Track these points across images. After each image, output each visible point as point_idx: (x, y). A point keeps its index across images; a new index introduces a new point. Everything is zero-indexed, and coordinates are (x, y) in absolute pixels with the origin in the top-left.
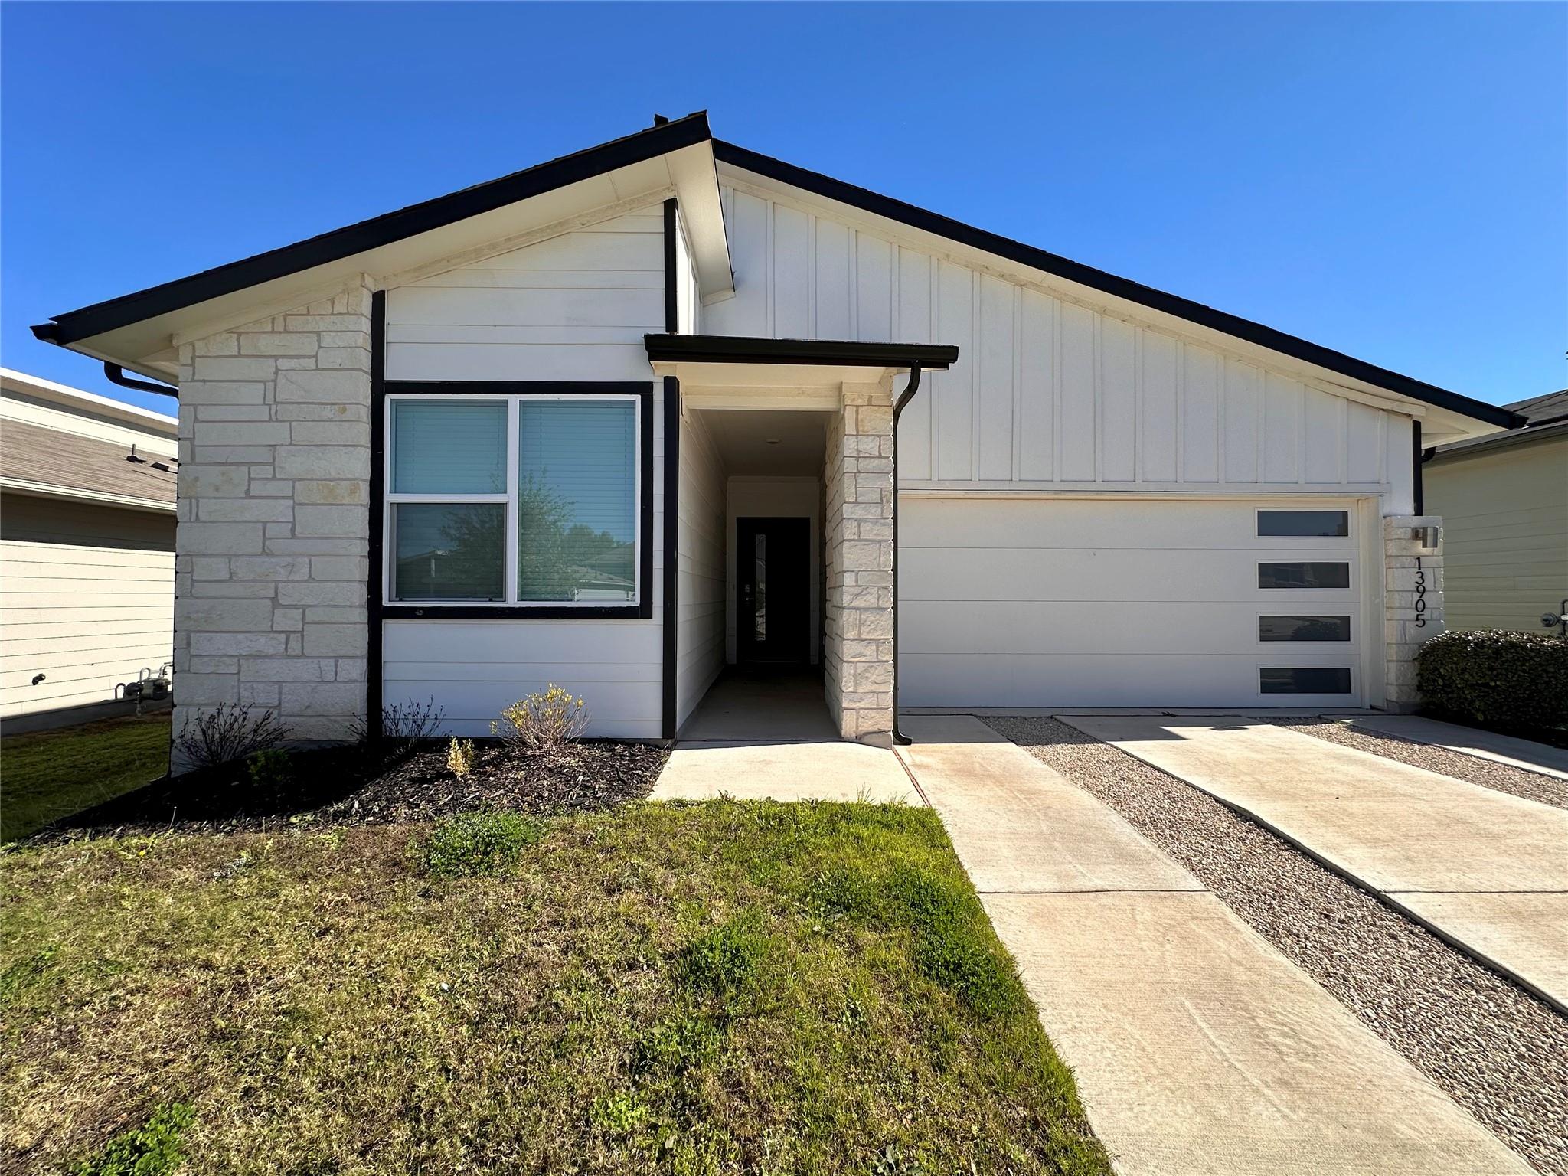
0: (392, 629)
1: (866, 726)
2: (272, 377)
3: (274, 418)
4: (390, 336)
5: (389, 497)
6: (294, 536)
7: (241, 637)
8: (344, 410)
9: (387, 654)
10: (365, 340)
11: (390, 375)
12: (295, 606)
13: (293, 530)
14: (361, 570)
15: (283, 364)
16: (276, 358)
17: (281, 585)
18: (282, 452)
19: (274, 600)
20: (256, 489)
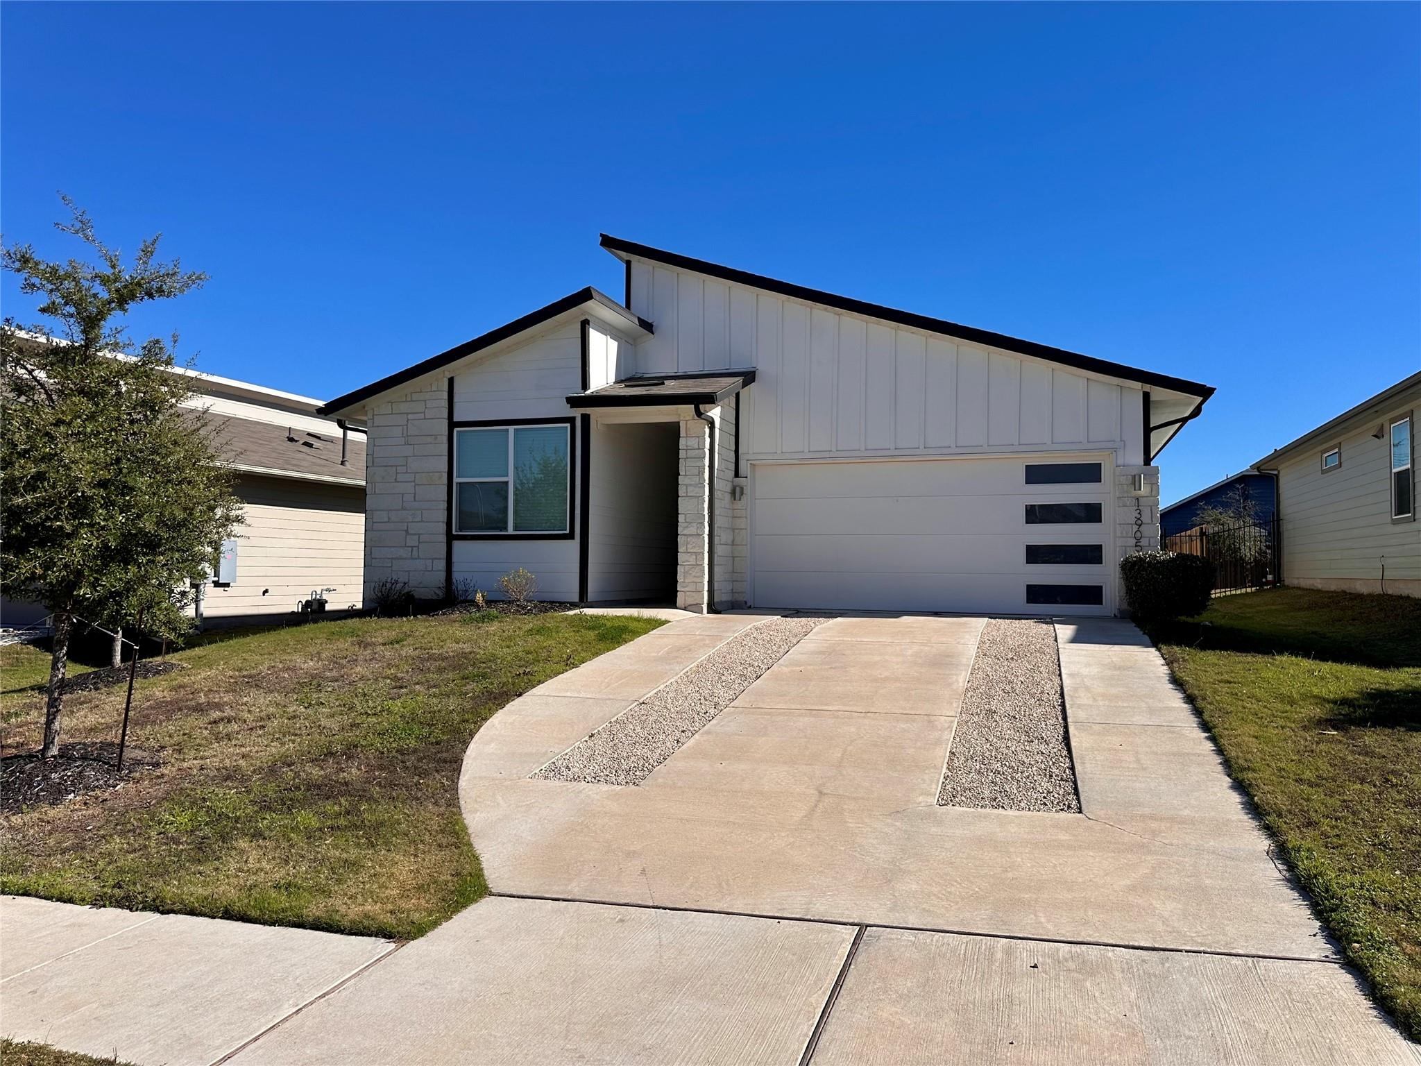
0: (457, 545)
1: (693, 601)
2: (406, 423)
3: (407, 443)
4: (456, 399)
5: (456, 480)
6: (415, 500)
7: (392, 549)
8: (436, 438)
9: (455, 558)
10: (445, 404)
11: (456, 419)
12: (415, 534)
13: (415, 497)
14: (443, 516)
15: (410, 417)
16: (408, 414)
17: (409, 524)
18: (410, 460)
19: (407, 531)
20: (400, 477)
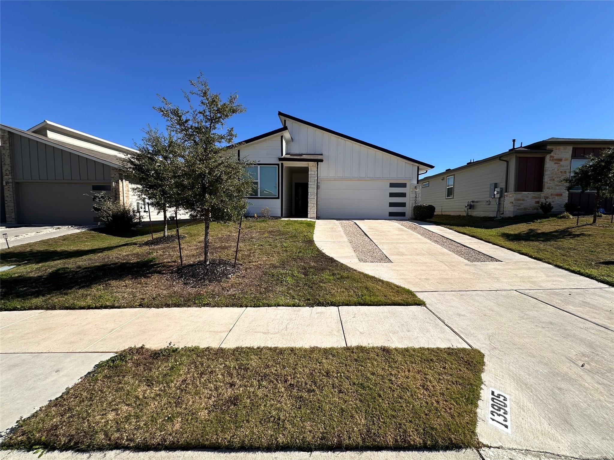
1: (312, 216)
4: (240, 157)
